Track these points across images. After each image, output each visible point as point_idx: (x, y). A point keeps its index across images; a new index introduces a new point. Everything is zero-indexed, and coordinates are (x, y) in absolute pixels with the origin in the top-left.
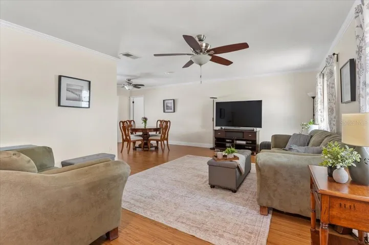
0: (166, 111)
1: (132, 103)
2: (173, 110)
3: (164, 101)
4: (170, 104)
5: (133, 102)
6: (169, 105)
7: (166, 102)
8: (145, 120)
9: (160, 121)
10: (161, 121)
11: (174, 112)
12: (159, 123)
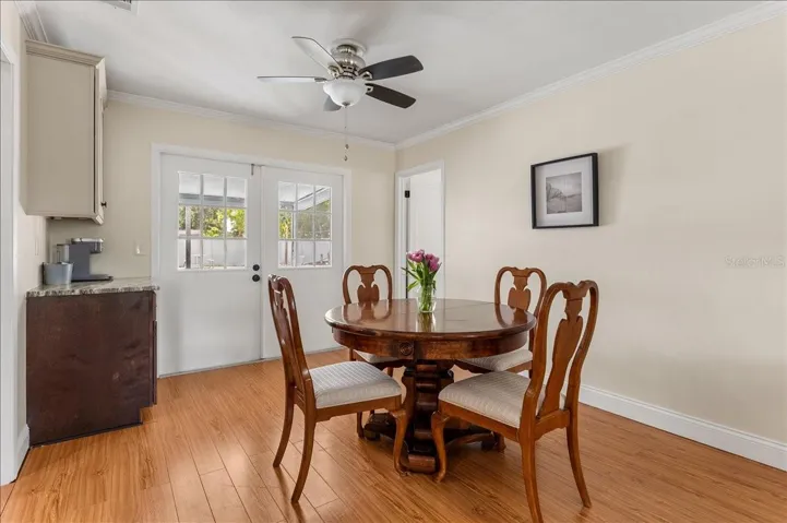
0: (547, 218)
1: (401, 195)
2: (586, 215)
3: (533, 168)
4: (572, 181)
5: (407, 194)
6: (566, 188)
7: (545, 174)
8: (427, 267)
9: (514, 270)
10: (521, 276)
11: (596, 223)
12: (508, 282)
